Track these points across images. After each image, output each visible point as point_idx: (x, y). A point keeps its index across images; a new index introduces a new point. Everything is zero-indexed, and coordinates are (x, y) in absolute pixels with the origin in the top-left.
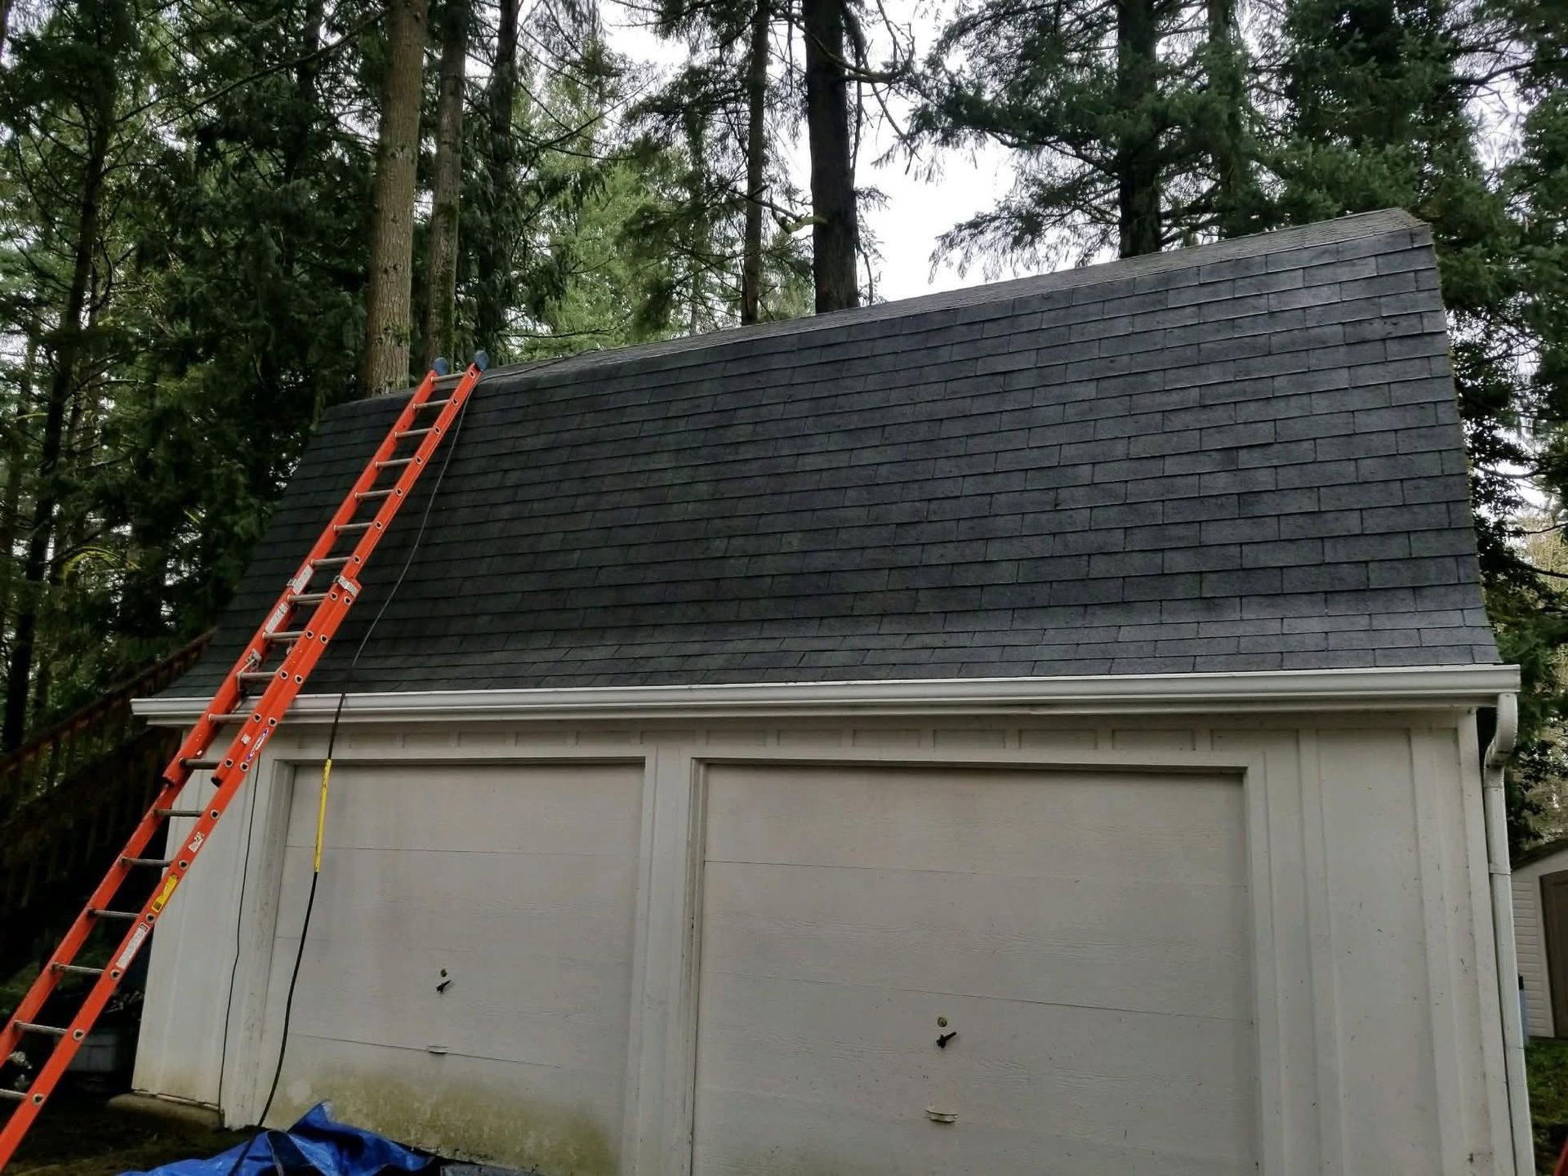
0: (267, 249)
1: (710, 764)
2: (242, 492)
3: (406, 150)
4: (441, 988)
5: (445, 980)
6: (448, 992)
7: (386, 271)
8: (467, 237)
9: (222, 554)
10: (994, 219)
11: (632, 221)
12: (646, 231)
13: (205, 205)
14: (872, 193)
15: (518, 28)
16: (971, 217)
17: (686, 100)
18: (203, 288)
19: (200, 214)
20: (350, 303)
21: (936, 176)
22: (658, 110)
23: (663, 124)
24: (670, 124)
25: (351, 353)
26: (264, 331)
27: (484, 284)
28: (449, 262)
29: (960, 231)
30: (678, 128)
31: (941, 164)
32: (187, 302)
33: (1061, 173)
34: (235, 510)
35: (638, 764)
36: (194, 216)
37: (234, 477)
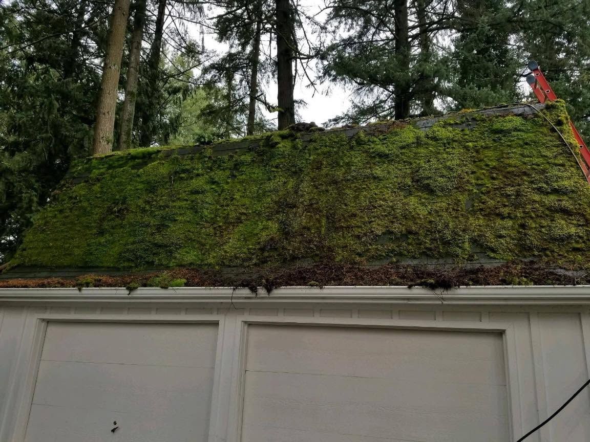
0: (53, 105)
1: (250, 324)
2: (35, 205)
3: (116, 66)
4: (113, 431)
5: (115, 426)
6: (117, 432)
7: (104, 114)
8: (138, 107)
9: (24, 230)
10: (342, 118)
11: (205, 109)
12: (210, 114)
13: (28, 87)
14: (301, 102)
15: (163, 31)
16: (334, 117)
17: (227, 66)
18: (25, 119)
19: (25, 90)
20: (88, 130)
21: (329, 93)
22: (216, 69)
23: (218, 74)
24: (221, 74)
25: (87, 149)
26: (50, 138)
27: (144, 126)
28: (131, 114)
29: (330, 122)
30: (223, 76)
31: (332, 89)
32: (17, 125)
33: (367, 104)
34: (31, 212)
35: (216, 324)
36: (23, 91)
37: (32, 198)
